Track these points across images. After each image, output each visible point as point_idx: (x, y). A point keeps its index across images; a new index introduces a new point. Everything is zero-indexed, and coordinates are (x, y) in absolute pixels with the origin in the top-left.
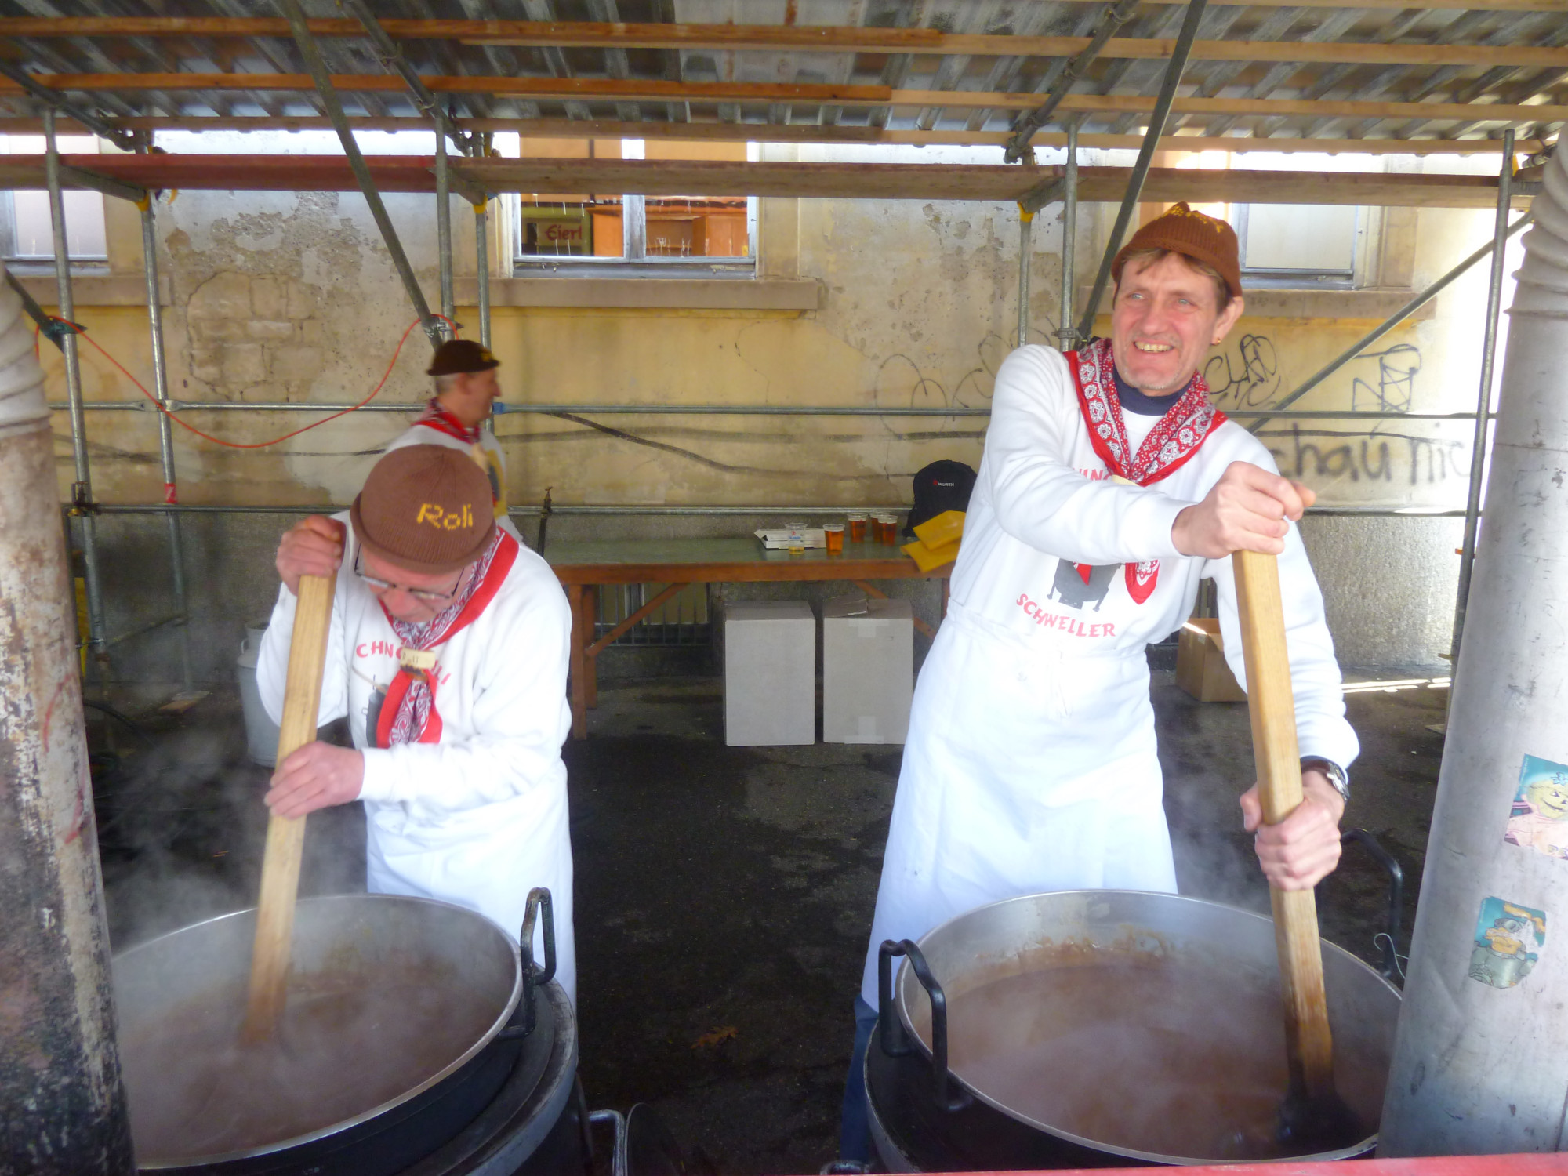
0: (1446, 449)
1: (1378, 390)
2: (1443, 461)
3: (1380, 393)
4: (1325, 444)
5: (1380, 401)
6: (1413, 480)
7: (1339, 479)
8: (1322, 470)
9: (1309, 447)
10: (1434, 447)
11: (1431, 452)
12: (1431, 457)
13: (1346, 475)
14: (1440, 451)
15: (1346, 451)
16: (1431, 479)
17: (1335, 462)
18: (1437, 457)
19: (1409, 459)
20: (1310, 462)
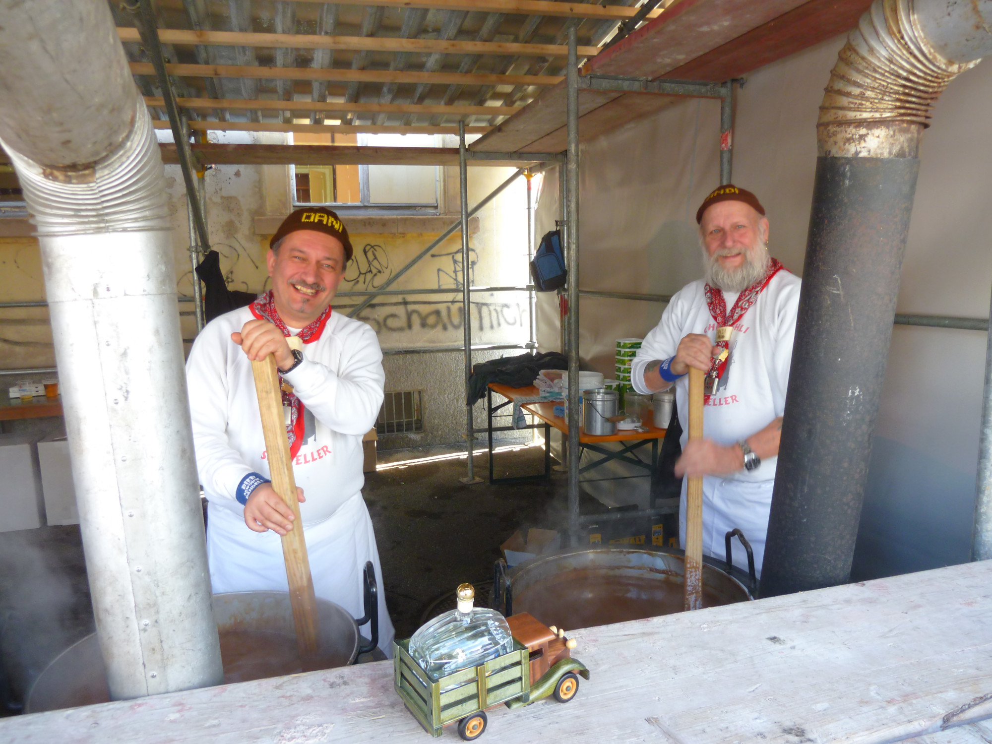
0: (499, 309)
1: (453, 275)
2: (498, 316)
4: (424, 309)
5: (455, 282)
6: (481, 328)
7: (435, 330)
8: (424, 325)
9: (414, 311)
10: (492, 308)
11: (490, 311)
12: (490, 314)
13: (440, 327)
14: (495, 310)
15: (437, 313)
16: (492, 327)
17: (431, 320)
18: (494, 314)
19: (478, 316)
20: (416, 320)
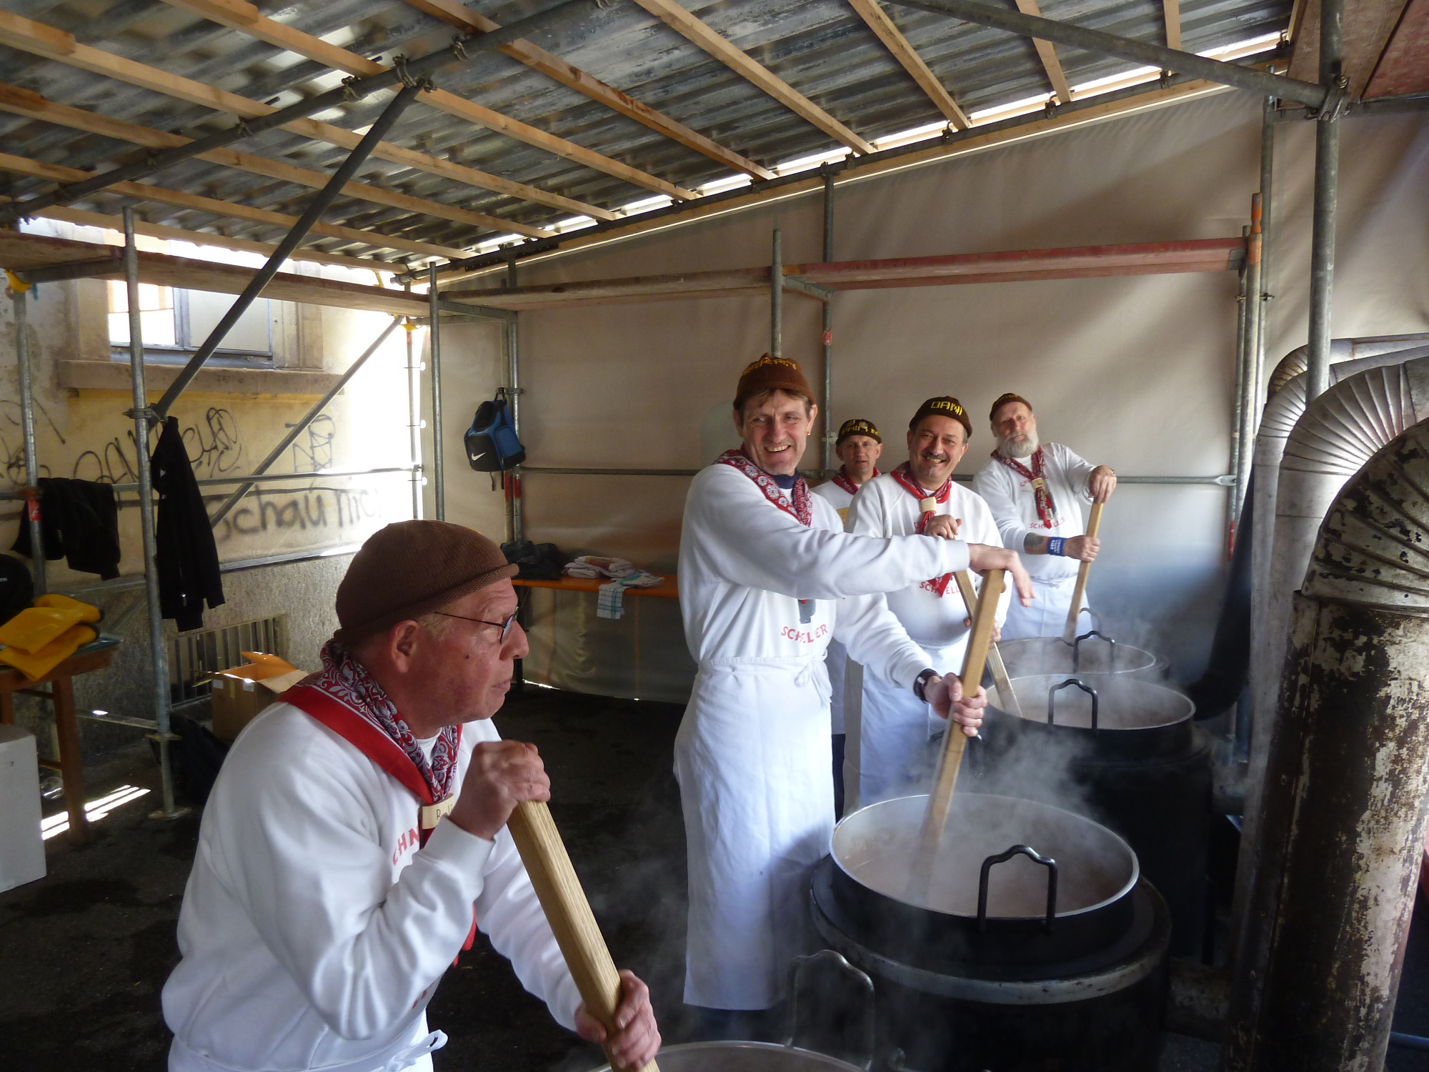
0: (358, 496)
1: (310, 452)
2: (357, 506)
3: (311, 454)
4: (280, 500)
5: (312, 462)
6: (341, 524)
7: (293, 528)
8: (280, 523)
9: (269, 504)
10: (351, 495)
11: (349, 499)
12: (349, 504)
13: (297, 526)
14: (354, 498)
15: (294, 504)
16: (351, 521)
17: (288, 515)
18: (353, 503)
19: (337, 508)
20: (270, 514)
